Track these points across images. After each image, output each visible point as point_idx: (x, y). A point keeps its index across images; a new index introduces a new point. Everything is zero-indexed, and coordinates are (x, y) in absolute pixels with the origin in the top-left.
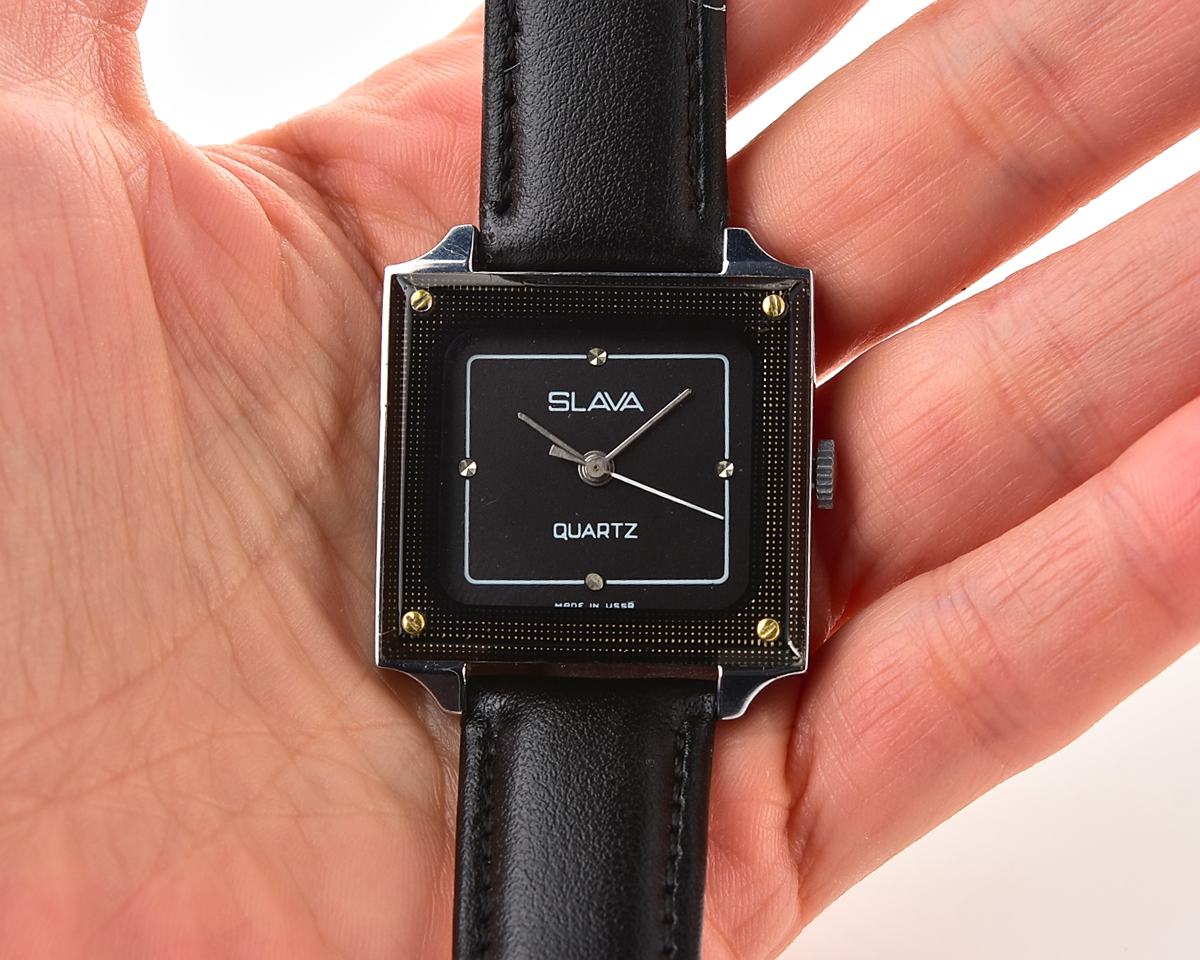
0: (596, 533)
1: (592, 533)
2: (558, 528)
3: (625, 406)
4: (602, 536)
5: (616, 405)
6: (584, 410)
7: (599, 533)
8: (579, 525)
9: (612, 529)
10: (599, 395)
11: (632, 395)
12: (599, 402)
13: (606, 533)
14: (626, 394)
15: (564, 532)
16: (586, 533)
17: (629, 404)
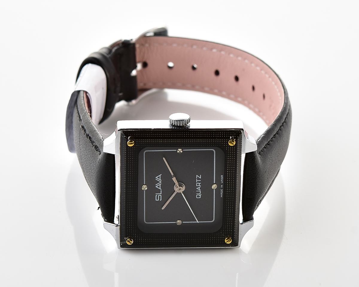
0: (200, 186)
1: (199, 188)
2: (197, 197)
3: (160, 179)
4: (200, 185)
5: (160, 182)
6: (161, 191)
7: (199, 185)
8: (197, 191)
9: (198, 182)
10: (156, 187)
11: (156, 177)
12: (159, 187)
13: (199, 184)
14: (156, 179)
15: (199, 195)
16: (199, 189)
17: (159, 178)
